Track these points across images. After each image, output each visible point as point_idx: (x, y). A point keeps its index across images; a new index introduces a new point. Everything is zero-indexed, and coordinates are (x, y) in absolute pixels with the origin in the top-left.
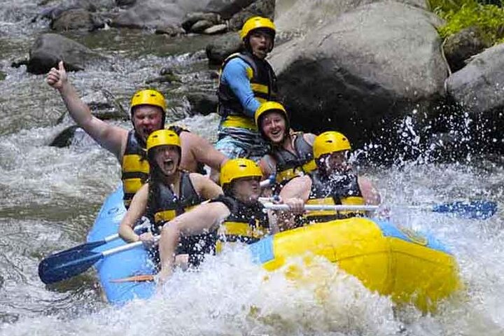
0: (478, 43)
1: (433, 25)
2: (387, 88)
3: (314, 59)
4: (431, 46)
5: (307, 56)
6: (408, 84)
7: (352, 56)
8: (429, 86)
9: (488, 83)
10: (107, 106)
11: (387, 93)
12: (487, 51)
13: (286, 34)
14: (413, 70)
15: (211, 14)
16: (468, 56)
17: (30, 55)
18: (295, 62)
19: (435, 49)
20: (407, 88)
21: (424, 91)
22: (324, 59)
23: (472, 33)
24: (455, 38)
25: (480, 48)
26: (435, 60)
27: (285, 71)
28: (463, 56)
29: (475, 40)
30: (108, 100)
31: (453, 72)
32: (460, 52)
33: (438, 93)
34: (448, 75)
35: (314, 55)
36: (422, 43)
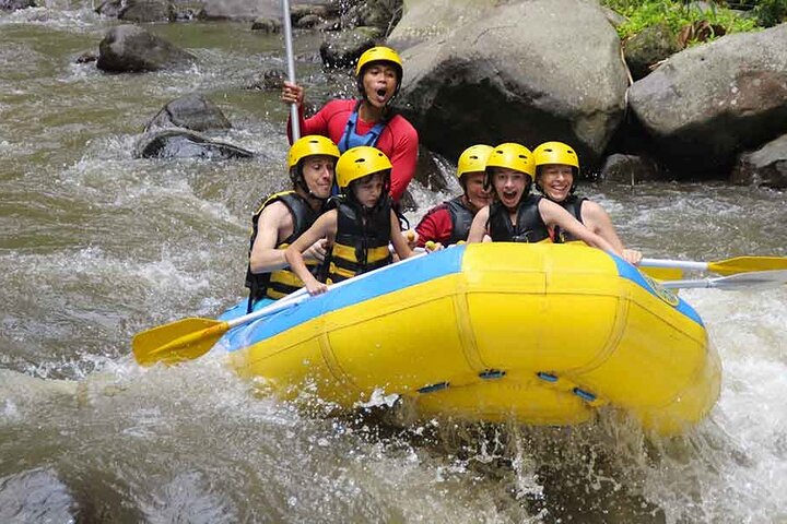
0: (667, 47)
1: (611, 22)
2: (557, 97)
3: (469, 60)
4: (609, 47)
5: (459, 56)
6: (581, 93)
7: (515, 57)
8: (606, 96)
9: (679, 95)
10: (204, 112)
11: (557, 103)
12: (676, 57)
13: (418, 33)
14: (589, 76)
15: (320, 7)
16: (655, 60)
17: (101, 52)
18: (444, 63)
19: (614, 51)
20: (581, 99)
21: (600, 102)
22: (481, 59)
23: (660, 33)
24: (637, 39)
25: (671, 52)
26: (614, 65)
27: (430, 73)
28: (649, 60)
29: (663, 43)
30: (206, 106)
31: (634, 81)
32: (645, 56)
33: (617, 106)
34: (629, 85)
35: (468, 55)
36: (598, 44)
